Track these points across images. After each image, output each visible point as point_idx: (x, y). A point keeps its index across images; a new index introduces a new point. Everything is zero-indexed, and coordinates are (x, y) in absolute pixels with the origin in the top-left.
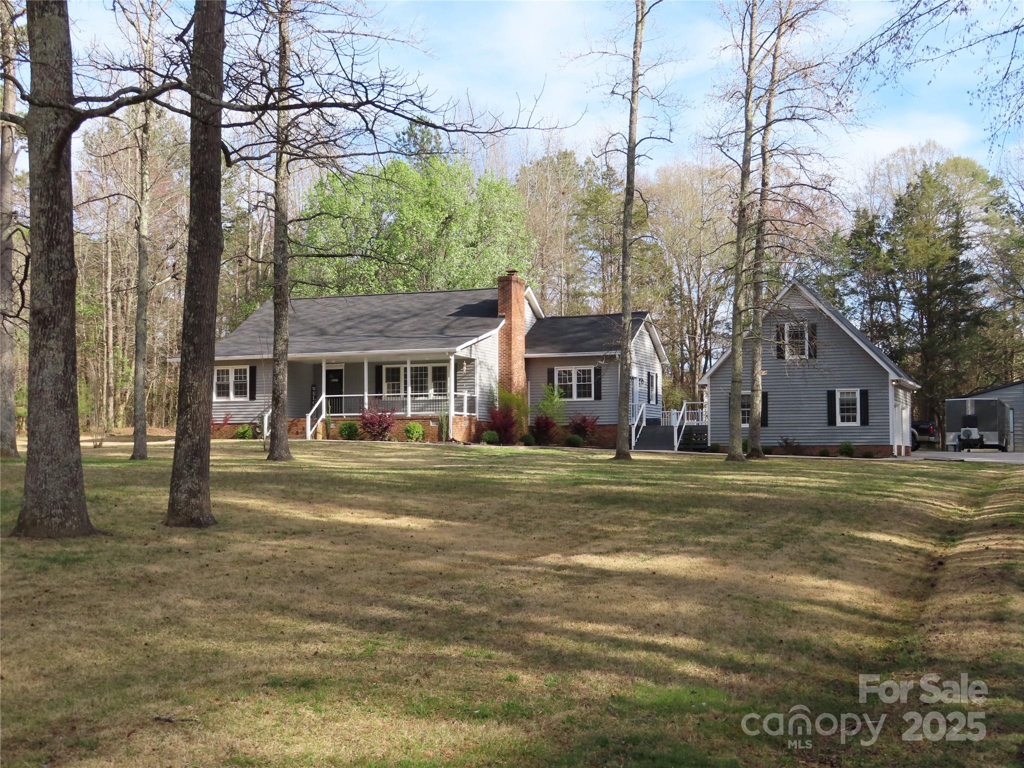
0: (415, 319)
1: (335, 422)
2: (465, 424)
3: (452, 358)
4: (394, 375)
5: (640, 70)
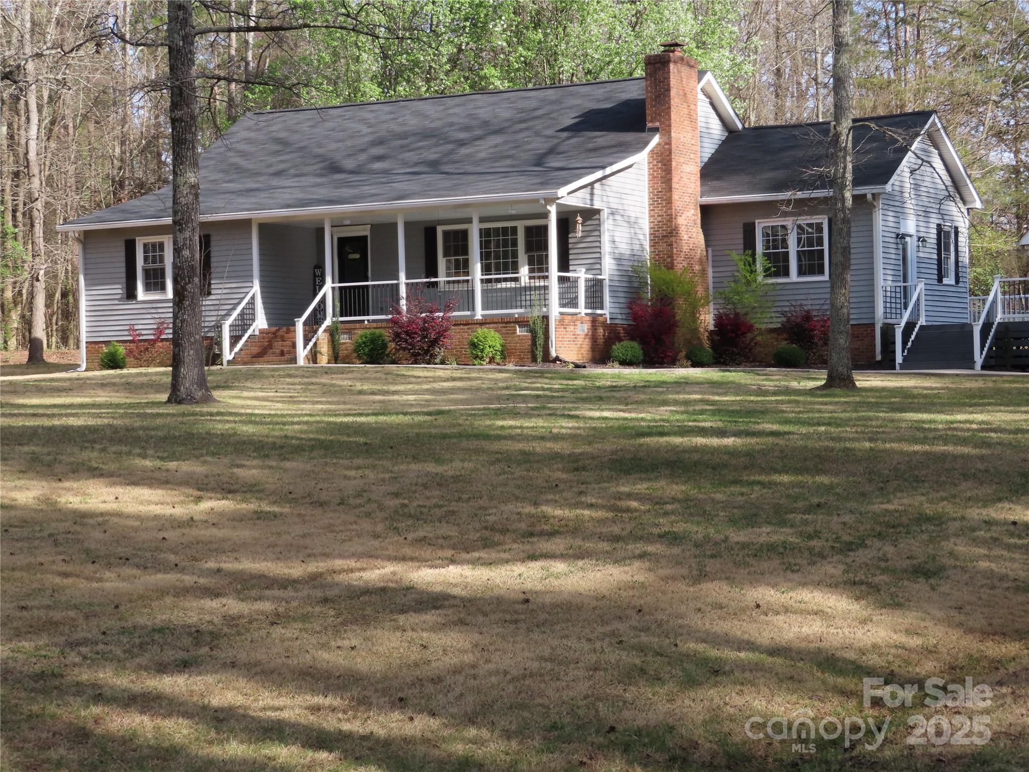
0: (498, 139)
1: (349, 332)
3: (553, 210)
4: (458, 243)
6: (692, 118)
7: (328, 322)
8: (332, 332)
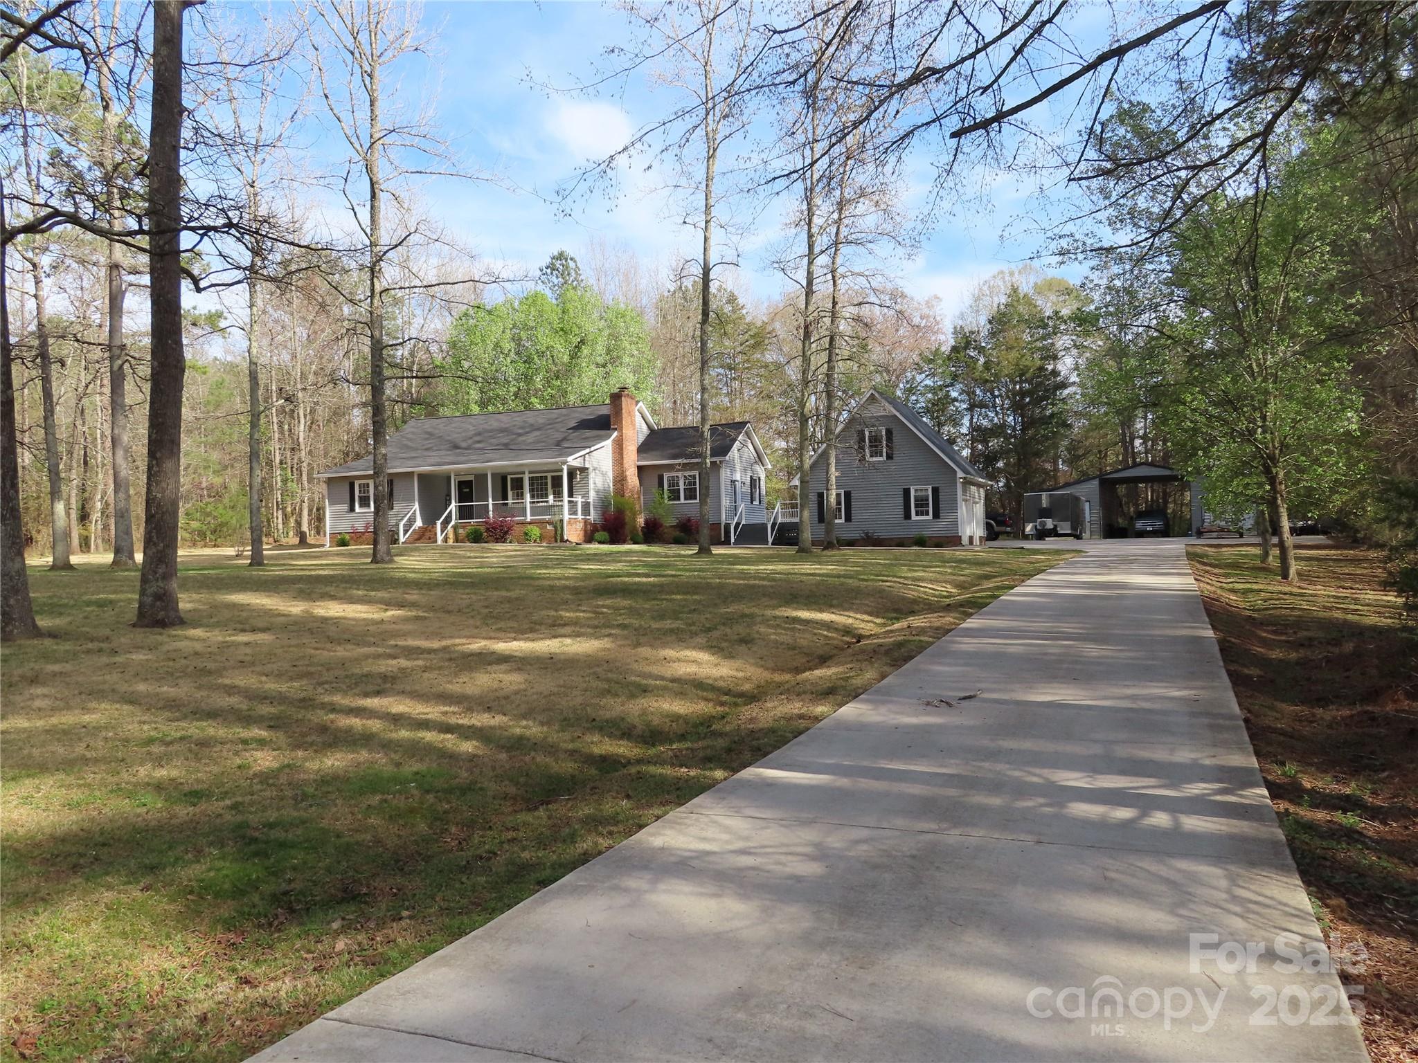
0: (537, 433)
1: (464, 527)
2: (580, 526)
3: (565, 468)
4: (518, 484)
6: (633, 424)
7: (453, 523)
8: (455, 528)
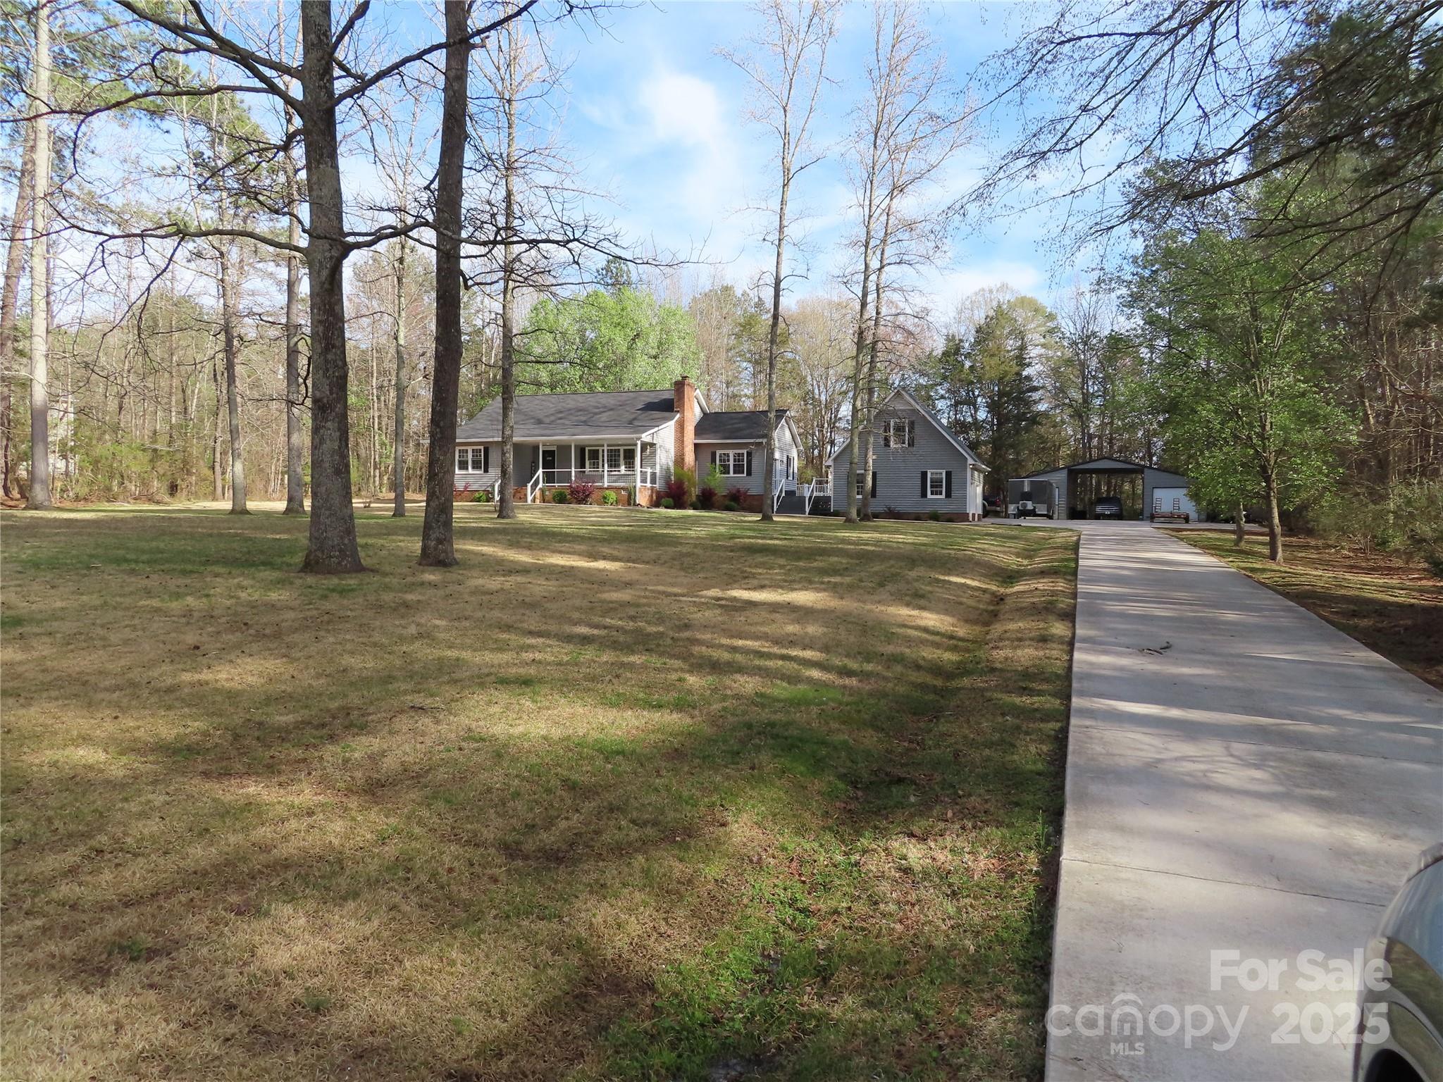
0: (611, 413)
1: (549, 490)
2: (648, 493)
3: (639, 443)
4: (595, 455)
5: (785, 223)
6: (691, 408)
7: (540, 485)
